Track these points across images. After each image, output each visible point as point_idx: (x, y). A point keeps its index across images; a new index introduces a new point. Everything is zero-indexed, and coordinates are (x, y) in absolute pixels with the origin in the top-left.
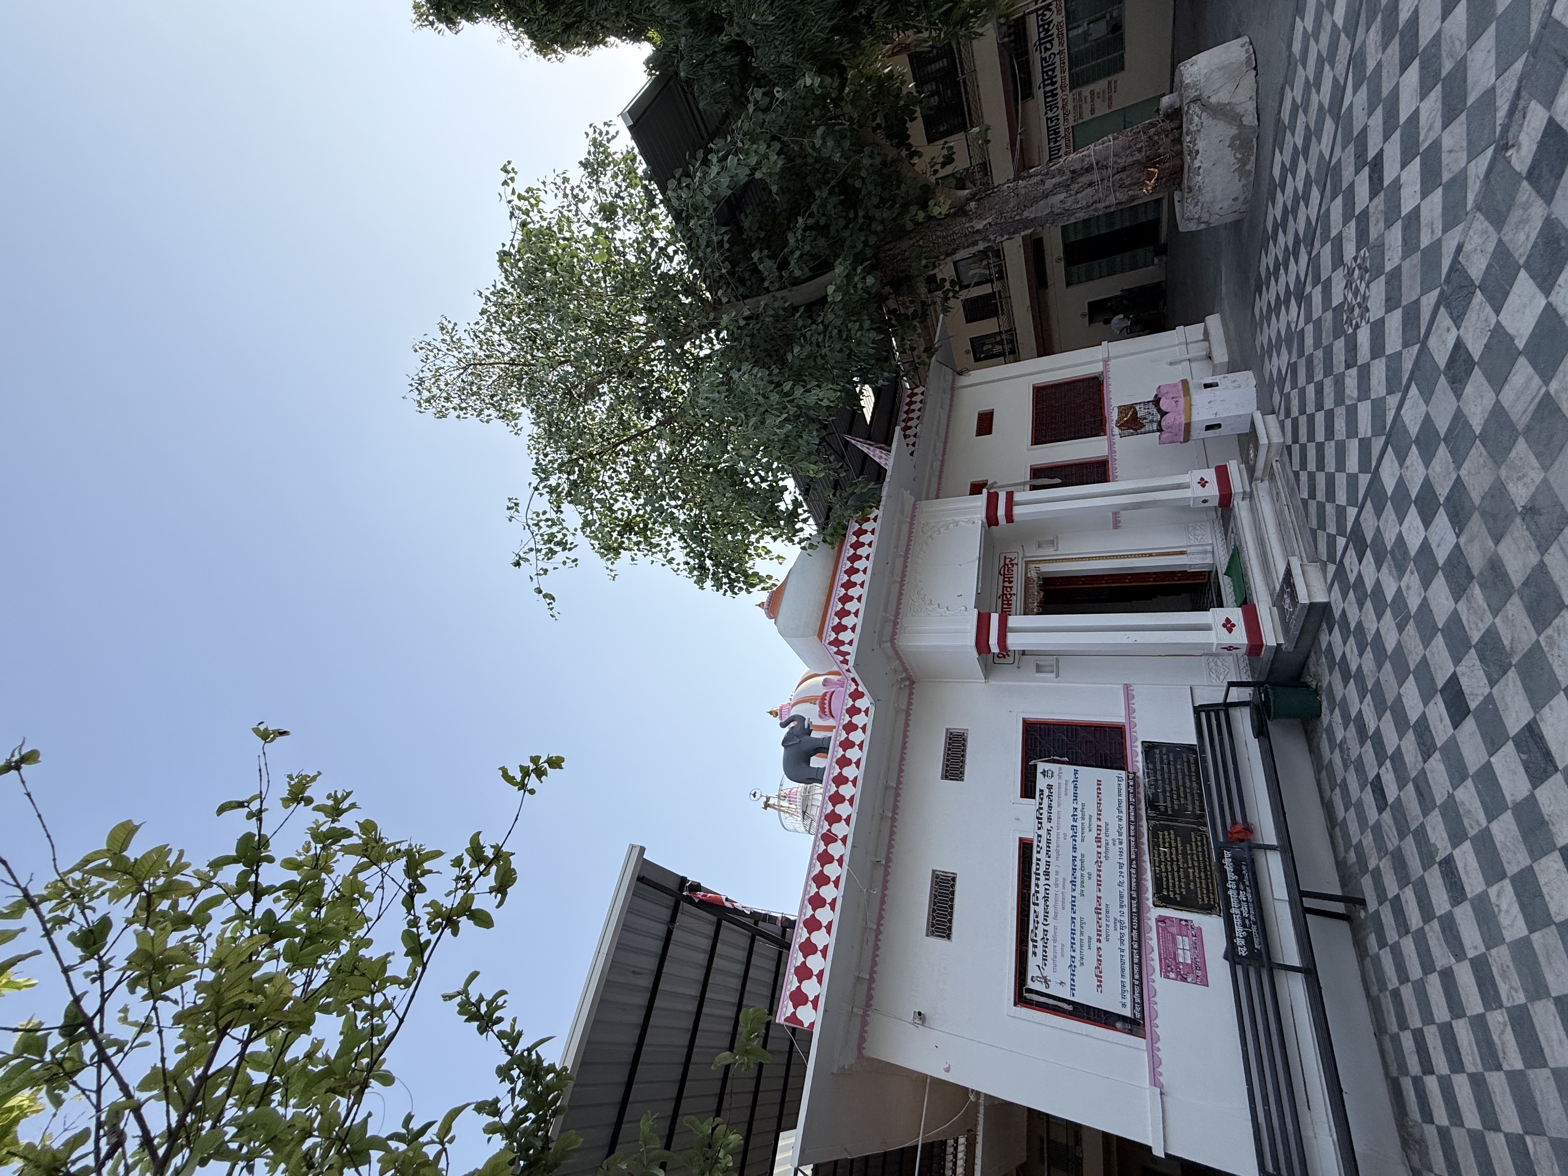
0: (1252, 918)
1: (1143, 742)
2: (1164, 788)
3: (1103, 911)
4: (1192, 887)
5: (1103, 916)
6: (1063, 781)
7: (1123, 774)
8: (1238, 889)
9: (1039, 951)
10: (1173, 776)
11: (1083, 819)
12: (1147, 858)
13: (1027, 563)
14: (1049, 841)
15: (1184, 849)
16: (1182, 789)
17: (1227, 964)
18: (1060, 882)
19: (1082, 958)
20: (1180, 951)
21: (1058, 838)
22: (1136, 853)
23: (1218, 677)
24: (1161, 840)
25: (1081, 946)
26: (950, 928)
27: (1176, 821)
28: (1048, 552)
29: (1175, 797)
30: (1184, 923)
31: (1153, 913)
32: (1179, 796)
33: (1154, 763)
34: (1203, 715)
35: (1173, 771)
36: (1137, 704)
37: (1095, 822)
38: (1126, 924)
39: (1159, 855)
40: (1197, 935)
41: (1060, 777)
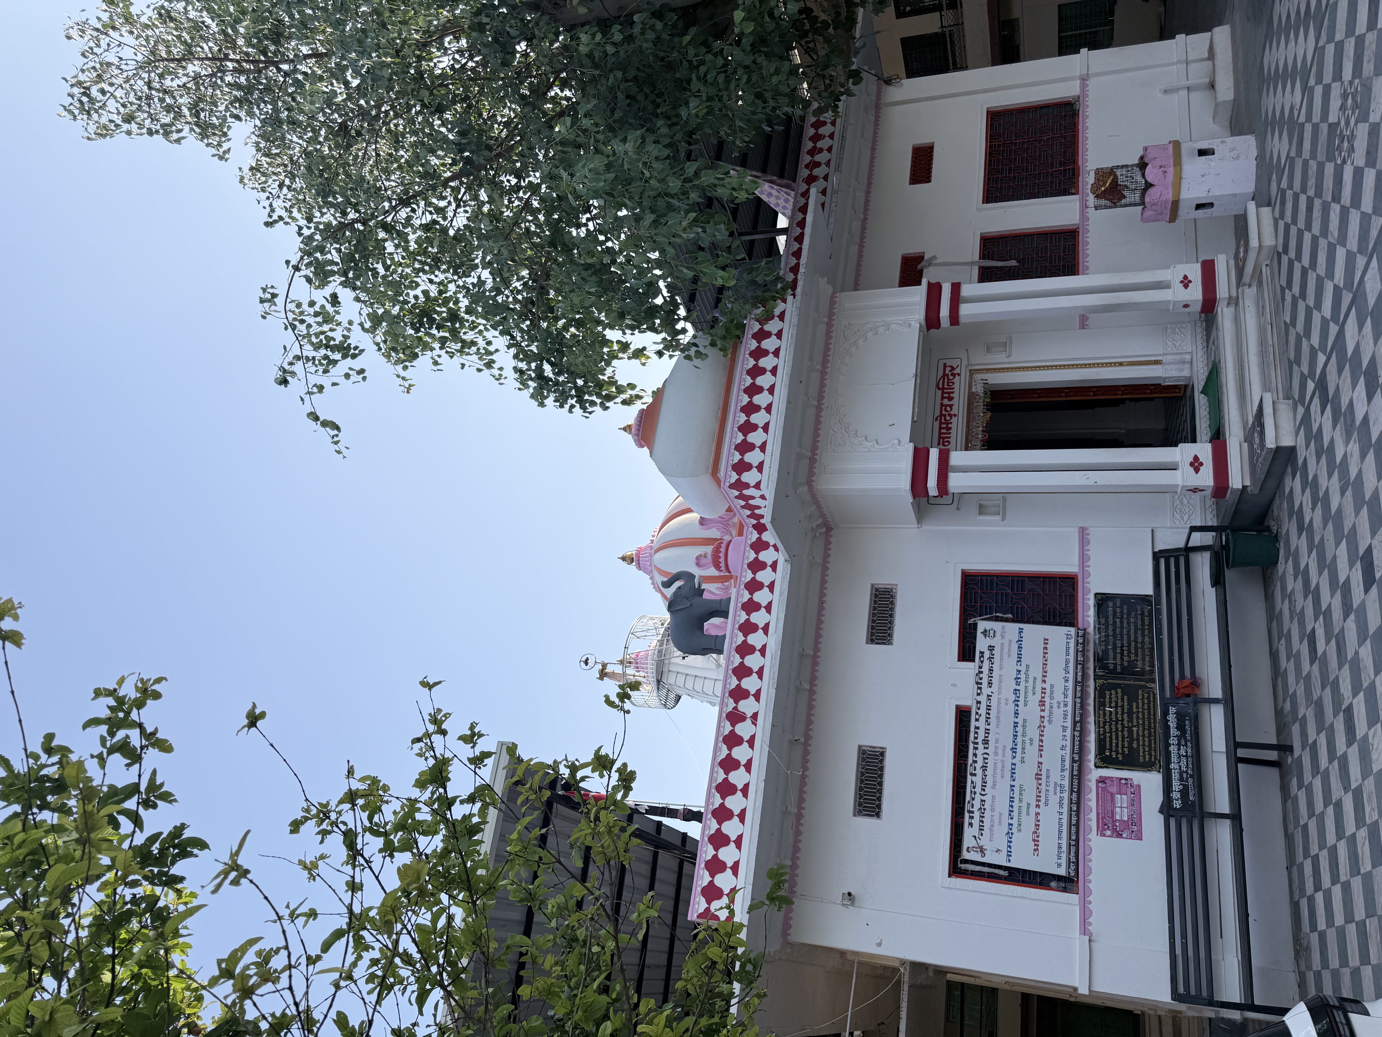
0: (1190, 772)
1: (1096, 594)
2: (1115, 644)
3: (1044, 777)
4: (1135, 746)
5: (1043, 782)
6: (1006, 642)
7: (1072, 630)
8: (1179, 745)
9: (976, 822)
10: (1125, 631)
11: (1027, 681)
12: (1091, 719)
13: (972, 372)
14: (989, 708)
15: (1130, 708)
16: (1133, 644)
17: (1161, 818)
18: (1000, 751)
19: (1020, 825)
20: (1118, 810)
21: (999, 703)
22: (1081, 715)
23: (1182, 518)
24: (1107, 700)
25: (1020, 813)
26: (879, 807)
27: (1125, 679)
28: (999, 359)
29: (1125, 653)
30: (1123, 781)
31: (1094, 774)
32: (1129, 651)
33: (1107, 618)
34: (1162, 561)
35: (1125, 625)
36: (1093, 551)
37: (1039, 685)
38: (1067, 788)
39: (1105, 714)
40: (1135, 792)
41: (1003, 637)
